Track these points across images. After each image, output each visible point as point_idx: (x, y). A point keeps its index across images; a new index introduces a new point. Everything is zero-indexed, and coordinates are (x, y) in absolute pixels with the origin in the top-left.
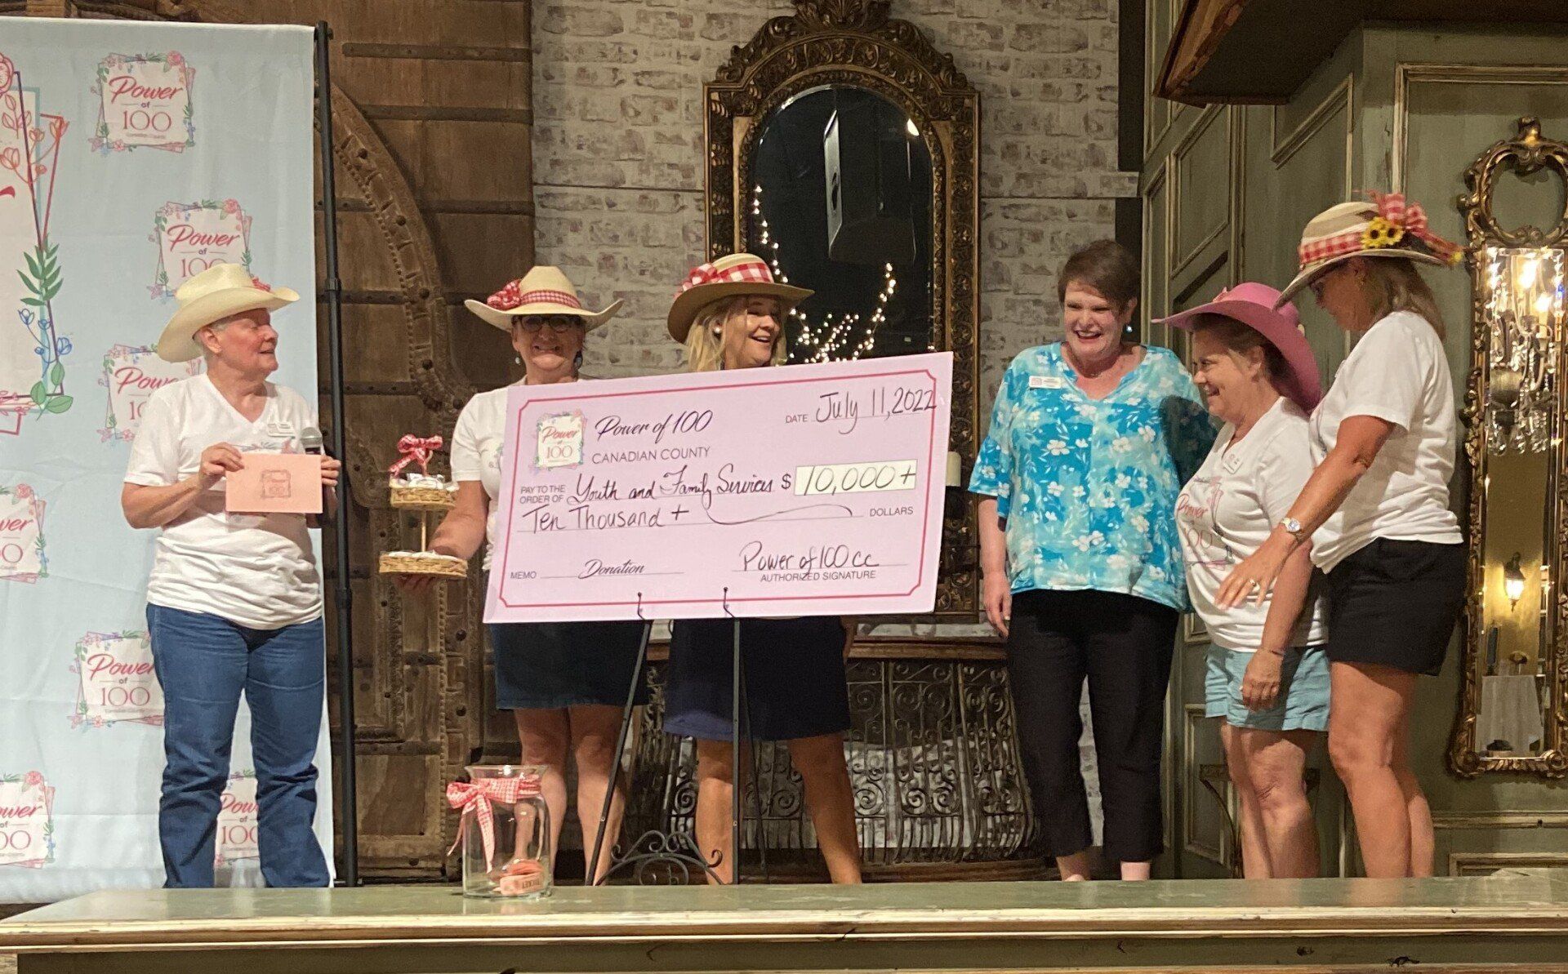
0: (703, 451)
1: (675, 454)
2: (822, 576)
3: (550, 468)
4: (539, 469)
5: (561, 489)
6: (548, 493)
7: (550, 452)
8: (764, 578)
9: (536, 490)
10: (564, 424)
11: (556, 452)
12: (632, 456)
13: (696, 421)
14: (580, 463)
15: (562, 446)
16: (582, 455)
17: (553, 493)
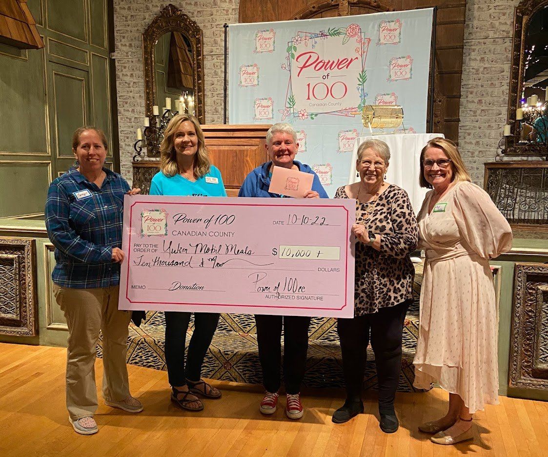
0: (231, 234)
1: (216, 234)
2: (296, 297)
3: (149, 236)
4: (143, 236)
5: (156, 246)
6: (149, 248)
7: (149, 228)
8: (267, 297)
9: (142, 245)
10: (156, 215)
11: (152, 228)
12: (194, 234)
13: (227, 220)
14: (166, 235)
15: (155, 225)
16: (166, 231)
17: (152, 248)
